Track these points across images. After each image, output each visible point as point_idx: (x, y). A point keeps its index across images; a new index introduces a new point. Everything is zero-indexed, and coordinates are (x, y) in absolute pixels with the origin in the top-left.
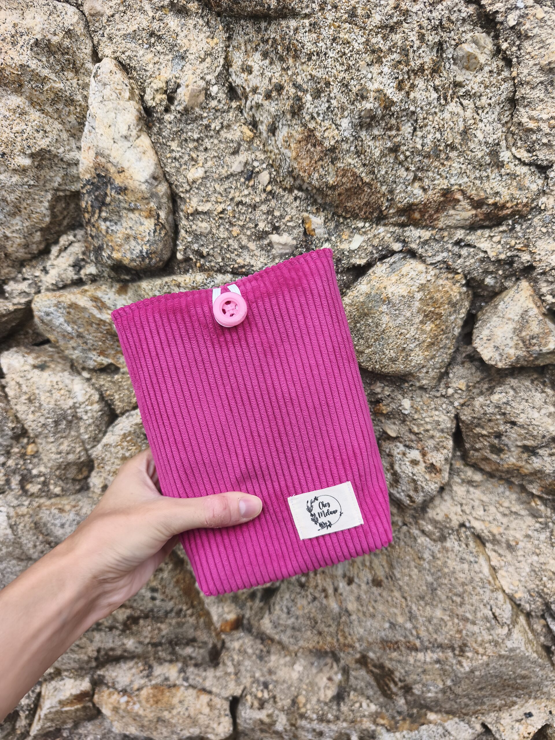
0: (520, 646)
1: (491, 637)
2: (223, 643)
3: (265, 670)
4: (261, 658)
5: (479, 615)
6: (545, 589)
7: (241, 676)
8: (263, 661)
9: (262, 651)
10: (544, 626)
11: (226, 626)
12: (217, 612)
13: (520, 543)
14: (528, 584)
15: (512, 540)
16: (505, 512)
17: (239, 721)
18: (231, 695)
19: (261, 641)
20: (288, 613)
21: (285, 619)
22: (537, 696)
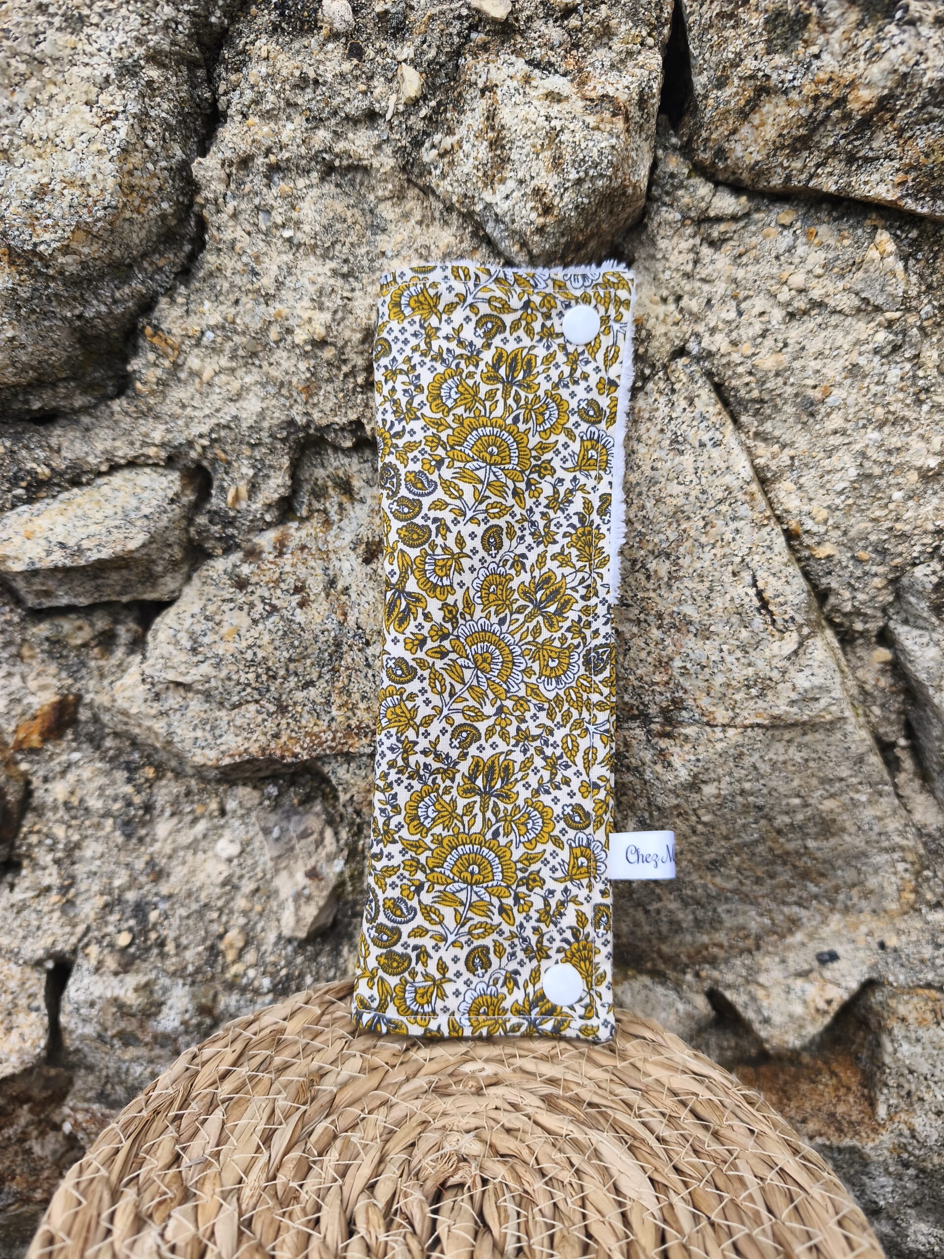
0: (828, 683)
1: (750, 671)
2: (28, 792)
3: (140, 865)
4: (128, 827)
5: (719, 602)
6: (898, 526)
7: (76, 895)
8: (134, 841)
9: (129, 804)
10: (883, 672)
11: (31, 733)
12: (7, 691)
13: (836, 391)
14: (853, 521)
15: (815, 387)
16: (796, 304)
17: (63, 1019)
18: (47, 950)
19: (126, 774)
20: (194, 651)
21: (183, 668)
22: (849, 903)
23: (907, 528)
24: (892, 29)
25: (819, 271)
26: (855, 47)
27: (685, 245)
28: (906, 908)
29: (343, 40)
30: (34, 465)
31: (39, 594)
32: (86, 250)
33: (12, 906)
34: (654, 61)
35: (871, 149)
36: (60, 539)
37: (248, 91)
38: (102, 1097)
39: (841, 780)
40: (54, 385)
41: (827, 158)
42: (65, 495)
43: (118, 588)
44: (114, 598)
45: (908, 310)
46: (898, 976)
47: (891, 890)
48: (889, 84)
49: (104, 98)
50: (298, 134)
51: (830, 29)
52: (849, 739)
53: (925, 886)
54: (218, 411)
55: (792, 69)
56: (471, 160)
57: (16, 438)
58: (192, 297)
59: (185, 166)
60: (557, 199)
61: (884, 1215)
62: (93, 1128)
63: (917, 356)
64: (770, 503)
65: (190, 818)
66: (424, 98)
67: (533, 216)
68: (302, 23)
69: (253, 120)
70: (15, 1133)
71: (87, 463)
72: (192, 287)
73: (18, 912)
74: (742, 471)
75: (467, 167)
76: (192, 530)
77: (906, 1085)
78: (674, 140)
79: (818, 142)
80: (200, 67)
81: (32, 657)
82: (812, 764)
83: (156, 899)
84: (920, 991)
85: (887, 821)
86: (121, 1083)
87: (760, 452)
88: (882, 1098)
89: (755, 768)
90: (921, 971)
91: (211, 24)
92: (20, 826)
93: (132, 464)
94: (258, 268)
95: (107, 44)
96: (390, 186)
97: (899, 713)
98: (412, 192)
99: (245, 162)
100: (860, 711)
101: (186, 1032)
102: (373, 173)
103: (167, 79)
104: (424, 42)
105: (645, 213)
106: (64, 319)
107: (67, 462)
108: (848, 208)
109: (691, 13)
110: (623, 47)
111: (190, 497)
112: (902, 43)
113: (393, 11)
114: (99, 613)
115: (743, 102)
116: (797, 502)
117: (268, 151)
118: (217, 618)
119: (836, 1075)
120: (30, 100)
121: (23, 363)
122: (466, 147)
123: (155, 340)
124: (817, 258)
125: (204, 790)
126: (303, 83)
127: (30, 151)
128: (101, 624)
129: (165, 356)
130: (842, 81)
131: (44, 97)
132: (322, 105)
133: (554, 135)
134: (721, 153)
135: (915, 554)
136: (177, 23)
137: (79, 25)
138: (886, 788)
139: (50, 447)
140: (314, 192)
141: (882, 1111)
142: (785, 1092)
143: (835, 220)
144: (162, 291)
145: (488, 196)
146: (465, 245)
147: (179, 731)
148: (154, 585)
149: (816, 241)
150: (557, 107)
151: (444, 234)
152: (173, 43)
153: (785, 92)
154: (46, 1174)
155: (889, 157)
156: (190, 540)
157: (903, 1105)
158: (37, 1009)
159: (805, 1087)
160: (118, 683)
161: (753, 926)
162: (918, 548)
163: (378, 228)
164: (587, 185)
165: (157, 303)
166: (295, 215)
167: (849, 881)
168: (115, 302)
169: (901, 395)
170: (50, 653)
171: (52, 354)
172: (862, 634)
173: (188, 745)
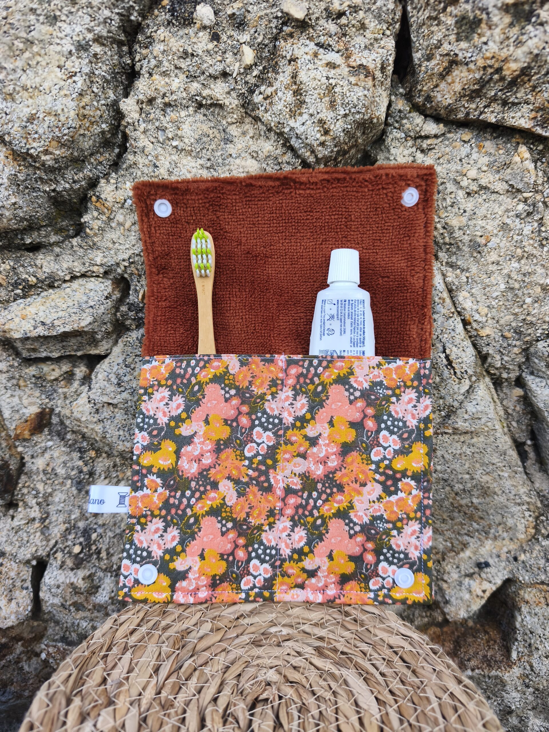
4: (80, 485)
6: (529, 318)
7: (50, 523)
8: (83, 493)
9: (81, 472)
10: (518, 401)
11: (24, 430)
12: (10, 406)
13: (493, 239)
14: (502, 314)
15: (481, 236)
16: (471, 188)
17: (41, 594)
18: (33, 555)
19: (79, 455)
20: (119, 385)
21: (112, 395)
22: (497, 534)
23: (534, 319)
24: (530, 28)
25: (485, 168)
26: (508, 38)
27: (406, 152)
28: (530, 537)
29: (208, 30)
30: (27, 276)
31: (29, 350)
32: (57, 152)
33: (13, 528)
34: (390, 45)
35: (516, 98)
36: (42, 320)
37: (152, 60)
38: (64, 639)
39: (493, 464)
40: (39, 229)
41: (490, 103)
42: (44, 294)
43: (75, 347)
44: (73, 353)
45: (537, 192)
46: (524, 577)
47: (521, 527)
48: (528, 60)
49: (69, 64)
50: (182, 86)
51: (493, 27)
52: (498, 441)
53: (541, 526)
54: (133, 246)
55: (471, 50)
56: (282, 101)
57: (17, 260)
58: (119, 180)
59: (115, 104)
60: (333, 126)
61: (514, 714)
62: (58, 657)
63: (542, 219)
64: (454, 304)
65: (116, 480)
66: (256, 64)
67: (318, 135)
68: (185, 20)
69: (155, 77)
70: (13, 658)
71: (58, 275)
72: (119, 173)
73: (16, 533)
74: (438, 285)
75: (279, 106)
76: (118, 314)
77: (528, 641)
78: (401, 90)
79: (486, 93)
80: (125, 45)
81: (26, 386)
82: (476, 455)
83: (95, 526)
84: (538, 586)
85: (520, 487)
86: (74, 631)
87: (449, 274)
88: (515, 647)
89: (443, 457)
90: (538, 575)
91: (131, 21)
92: (17, 483)
93: (83, 276)
94: (158, 164)
95: (70, 32)
96: (235, 116)
97: (528, 425)
98: (248, 120)
99: (151, 101)
100: (505, 425)
101: (112, 603)
102: (225, 108)
103: (105, 53)
104: (255, 32)
105: (384, 132)
106: (45, 192)
107: (46, 275)
108: (502, 131)
109: (412, 16)
110: (372, 36)
111: (117, 295)
112: (535, 36)
113: (238, 13)
114: (65, 361)
115: (442, 69)
116: (470, 304)
117: (164, 95)
118: (132, 366)
119: (488, 633)
120: (25, 64)
121: (21, 217)
122: (280, 94)
123: (98, 204)
124: (485, 160)
125: (124, 464)
126: (185, 55)
127: (26, 94)
128: (66, 367)
129: (103, 213)
130: (500, 58)
131: (33, 63)
132: (196, 68)
133: (330, 89)
134: (429, 98)
135: (538, 335)
136: (111, 20)
137: (54, 21)
138: (519, 469)
139: (36, 265)
140: (190, 119)
141: (514, 655)
142: (458, 643)
143: (495, 138)
144: (102, 175)
145: (292, 123)
146: (278, 151)
147: (110, 431)
148: (96, 346)
149: (483, 151)
150: (333, 71)
151: (266, 144)
152: (109, 32)
153: (467, 64)
154: (31, 682)
155: (527, 103)
156: (117, 320)
157: (526, 651)
158: (27, 588)
159: (470, 640)
160: (75, 403)
161: (441, 547)
162: (540, 331)
163: (228, 141)
164: (350, 117)
165: (99, 182)
166: (179, 133)
167: (497, 522)
168: (74, 182)
169: (531, 242)
170: (35, 384)
171: (37, 212)
172: (506, 379)
173: (114, 439)
